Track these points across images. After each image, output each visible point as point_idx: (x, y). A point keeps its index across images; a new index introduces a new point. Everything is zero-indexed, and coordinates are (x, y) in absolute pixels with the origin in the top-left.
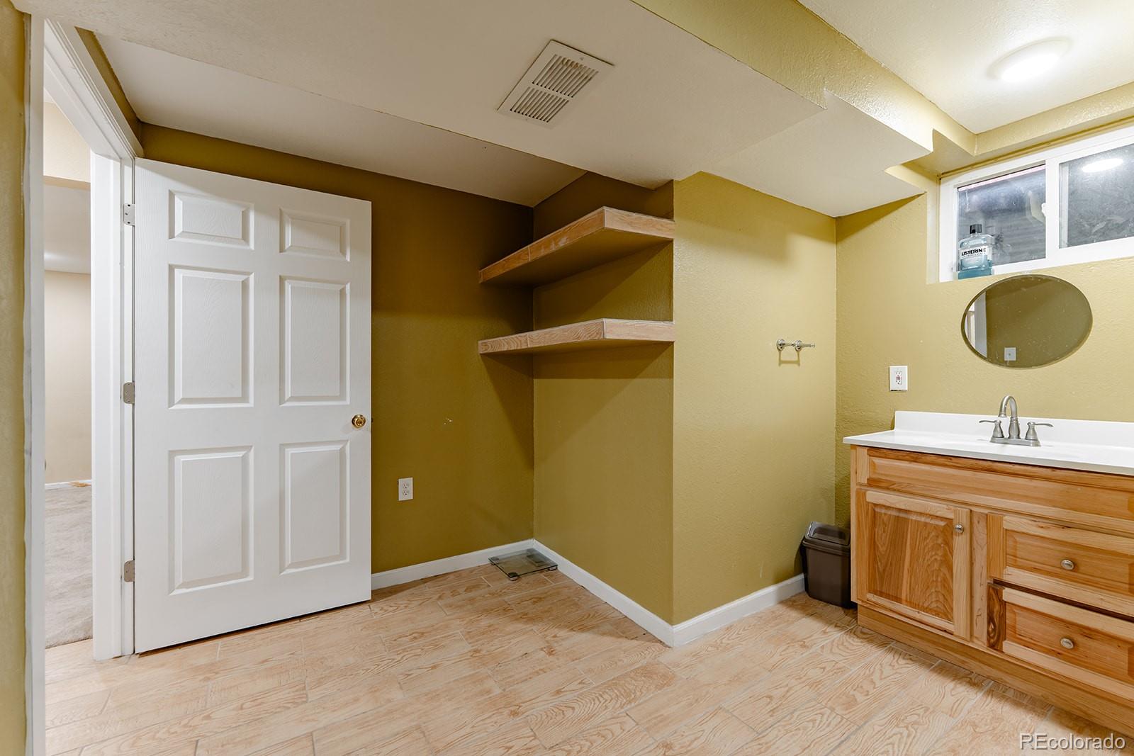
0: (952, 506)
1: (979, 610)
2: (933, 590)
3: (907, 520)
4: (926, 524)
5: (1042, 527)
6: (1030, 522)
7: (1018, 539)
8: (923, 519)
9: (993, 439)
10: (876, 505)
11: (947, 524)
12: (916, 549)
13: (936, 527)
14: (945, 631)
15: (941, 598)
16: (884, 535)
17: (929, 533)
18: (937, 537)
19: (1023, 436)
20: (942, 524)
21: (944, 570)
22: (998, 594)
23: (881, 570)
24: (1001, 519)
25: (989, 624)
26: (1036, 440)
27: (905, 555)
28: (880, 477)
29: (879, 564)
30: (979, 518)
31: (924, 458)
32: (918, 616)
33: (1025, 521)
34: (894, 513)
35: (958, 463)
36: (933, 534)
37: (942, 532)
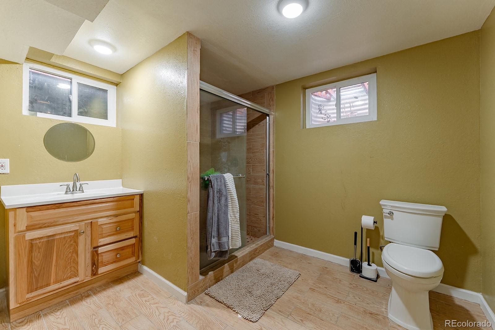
0: (77, 224)
1: (88, 263)
2: (69, 267)
3: (54, 240)
4: (65, 237)
5: (111, 219)
6: (107, 219)
7: (103, 227)
8: (63, 236)
9: (66, 193)
10: (32, 240)
11: (75, 233)
12: (59, 253)
13: (70, 237)
14: (75, 283)
15: (73, 269)
16: (39, 254)
17: (66, 241)
18: (71, 241)
19: (78, 189)
20: (73, 234)
21: (74, 255)
22: (97, 251)
23: (36, 275)
24: (97, 222)
25: (93, 266)
26: (83, 190)
27: (53, 259)
28: (35, 223)
29: (35, 273)
30: (88, 225)
31: (63, 205)
32: (61, 285)
33: (105, 219)
34: (45, 240)
35: (80, 204)
36: (69, 240)
37: (73, 237)
